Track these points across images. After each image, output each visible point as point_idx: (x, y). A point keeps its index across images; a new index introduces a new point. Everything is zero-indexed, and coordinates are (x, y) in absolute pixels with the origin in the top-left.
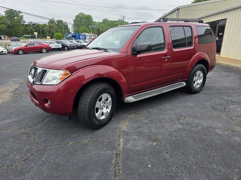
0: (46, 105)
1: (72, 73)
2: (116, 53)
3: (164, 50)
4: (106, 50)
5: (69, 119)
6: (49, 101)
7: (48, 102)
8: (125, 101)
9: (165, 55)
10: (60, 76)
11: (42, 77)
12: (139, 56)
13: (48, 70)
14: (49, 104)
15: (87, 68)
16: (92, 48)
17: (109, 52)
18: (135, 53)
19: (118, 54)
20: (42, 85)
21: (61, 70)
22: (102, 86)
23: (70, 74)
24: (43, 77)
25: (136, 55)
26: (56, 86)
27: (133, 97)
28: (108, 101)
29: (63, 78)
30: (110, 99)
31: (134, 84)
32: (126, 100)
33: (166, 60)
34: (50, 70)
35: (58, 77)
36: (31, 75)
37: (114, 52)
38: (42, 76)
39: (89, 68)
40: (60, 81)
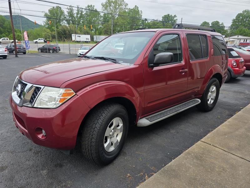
0: (40, 136)
1: (76, 92)
2: (129, 65)
3: (182, 62)
4: (114, 61)
5: (71, 154)
6: (44, 131)
7: (42, 133)
8: (138, 125)
9: (182, 67)
10: (61, 96)
11: (33, 96)
12: (155, 69)
13: (42, 87)
14: (43, 135)
15: (97, 85)
16: (94, 58)
17: (120, 63)
18: (153, 65)
19: (132, 66)
20: (33, 107)
21: (62, 88)
22: (114, 108)
23: (75, 94)
24: (35, 97)
25: (153, 67)
26: (54, 111)
27: (147, 119)
28: (119, 128)
29: (64, 99)
30: (121, 125)
31: (149, 103)
32: (139, 123)
33: (183, 74)
34: (46, 87)
35: (57, 97)
36: (16, 92)
37: (126, 64)
38: (33, 94)
39: (99, 84)
40: (61, 103)
